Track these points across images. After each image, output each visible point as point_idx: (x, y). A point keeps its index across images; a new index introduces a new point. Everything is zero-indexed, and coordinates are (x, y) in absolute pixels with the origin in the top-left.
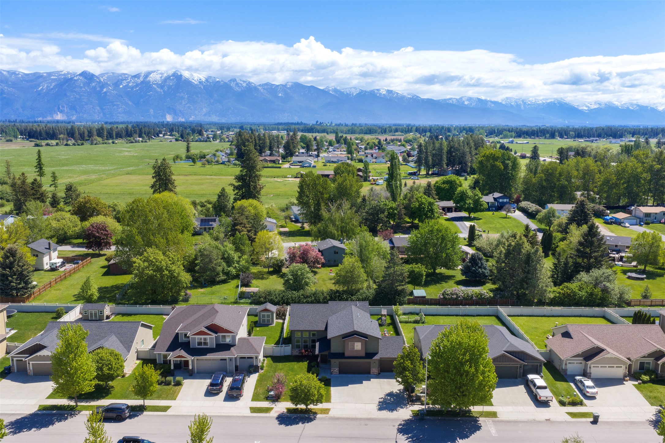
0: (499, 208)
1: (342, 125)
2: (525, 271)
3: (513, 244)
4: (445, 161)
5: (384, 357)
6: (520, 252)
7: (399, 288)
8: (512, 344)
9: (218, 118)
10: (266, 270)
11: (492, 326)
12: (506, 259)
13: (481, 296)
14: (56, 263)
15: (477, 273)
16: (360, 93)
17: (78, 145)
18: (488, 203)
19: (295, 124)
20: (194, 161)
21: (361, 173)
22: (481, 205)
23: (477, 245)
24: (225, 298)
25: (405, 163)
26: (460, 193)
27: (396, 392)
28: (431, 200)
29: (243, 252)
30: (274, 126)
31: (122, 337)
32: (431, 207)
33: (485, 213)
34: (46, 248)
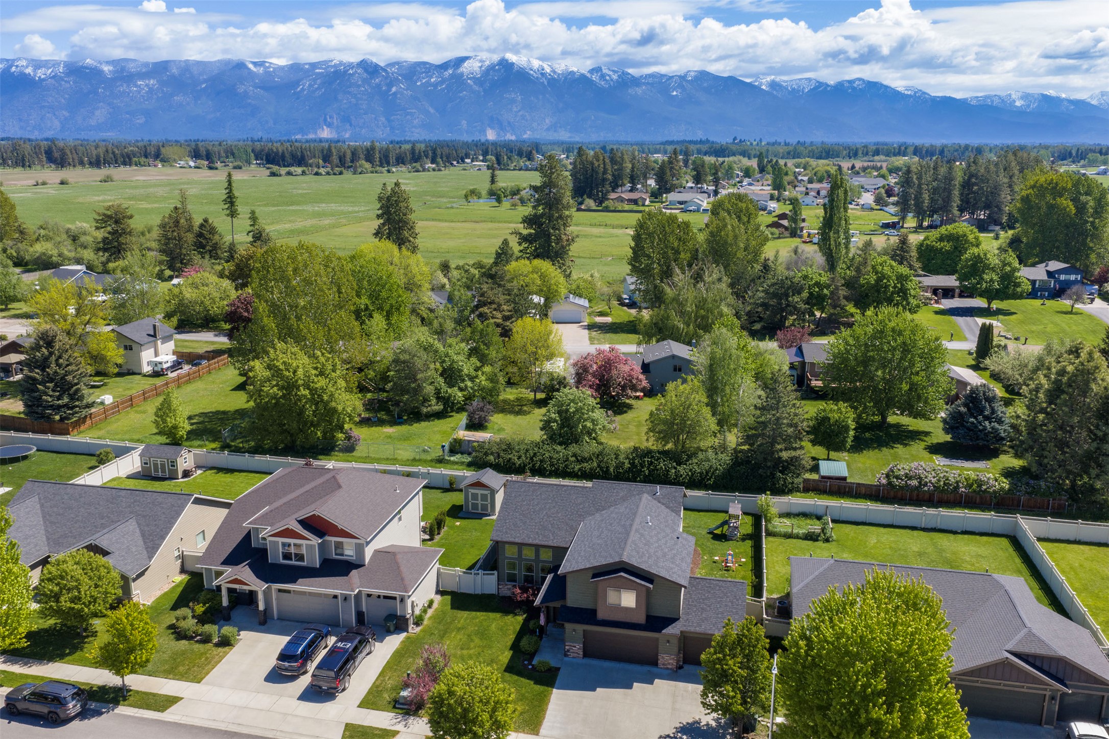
0: (1058, 293)
1: (780, 144)
2: (1095, 435)
3: (1070, 368)
4: (956, 201)
5: (692, 629)
6: (1085, 391)
7: (785, 455)
8: (1034, 635)
9: (568, 135)
10: (531, 396)
11: (986, 575)
12: (1050, 403)
13: (980, 486)
14: (161, 363)
15: (980, 431)
16: (816, 88)
17: (335, 174)
18: (1033, 282)
19: (695, 143)
20: (499, 200)
21: (785, 223)
22: (1018, 285)
23: (992, 368)
24: (424, 451)
25: (878, 207)
26: (971, 259)
27: (707, 725)
28: (904, 270)
29: (483, 359)
30: (658, 147)
31: (148, 526)
32: (902, 285)
33: (1024, 301)
34: (149, 335)
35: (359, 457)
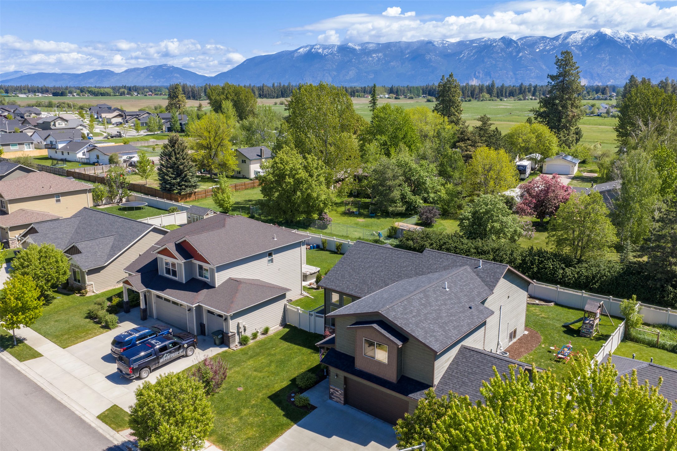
34: (258, 155)
35: (326, 233)
